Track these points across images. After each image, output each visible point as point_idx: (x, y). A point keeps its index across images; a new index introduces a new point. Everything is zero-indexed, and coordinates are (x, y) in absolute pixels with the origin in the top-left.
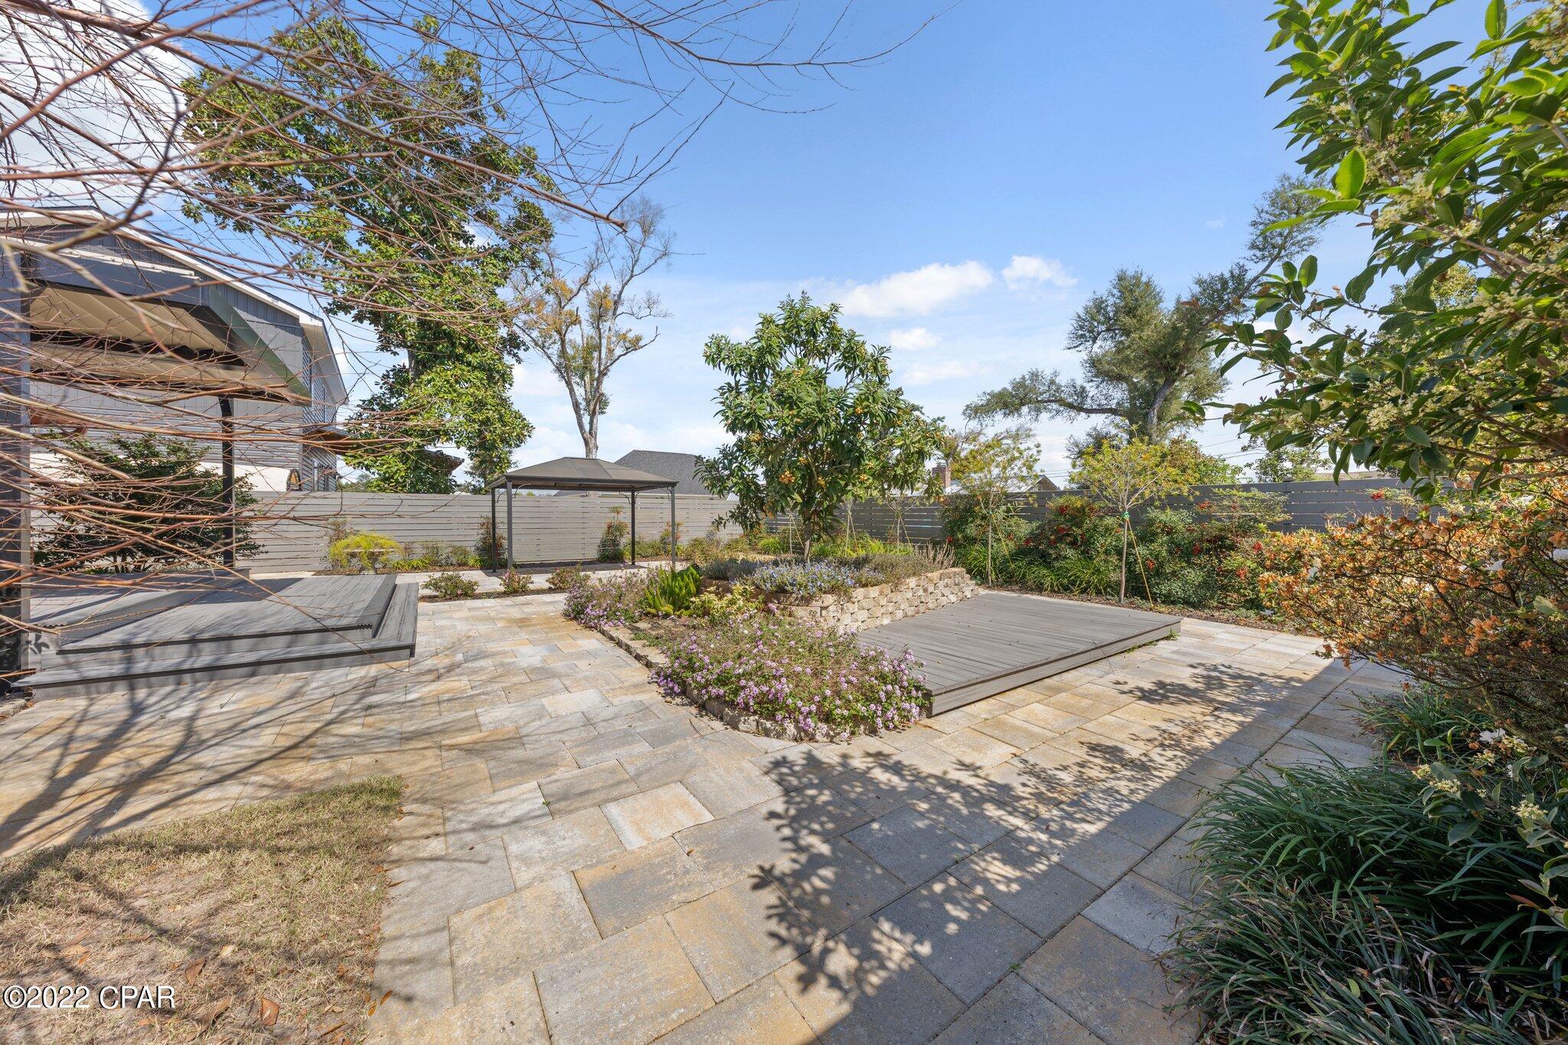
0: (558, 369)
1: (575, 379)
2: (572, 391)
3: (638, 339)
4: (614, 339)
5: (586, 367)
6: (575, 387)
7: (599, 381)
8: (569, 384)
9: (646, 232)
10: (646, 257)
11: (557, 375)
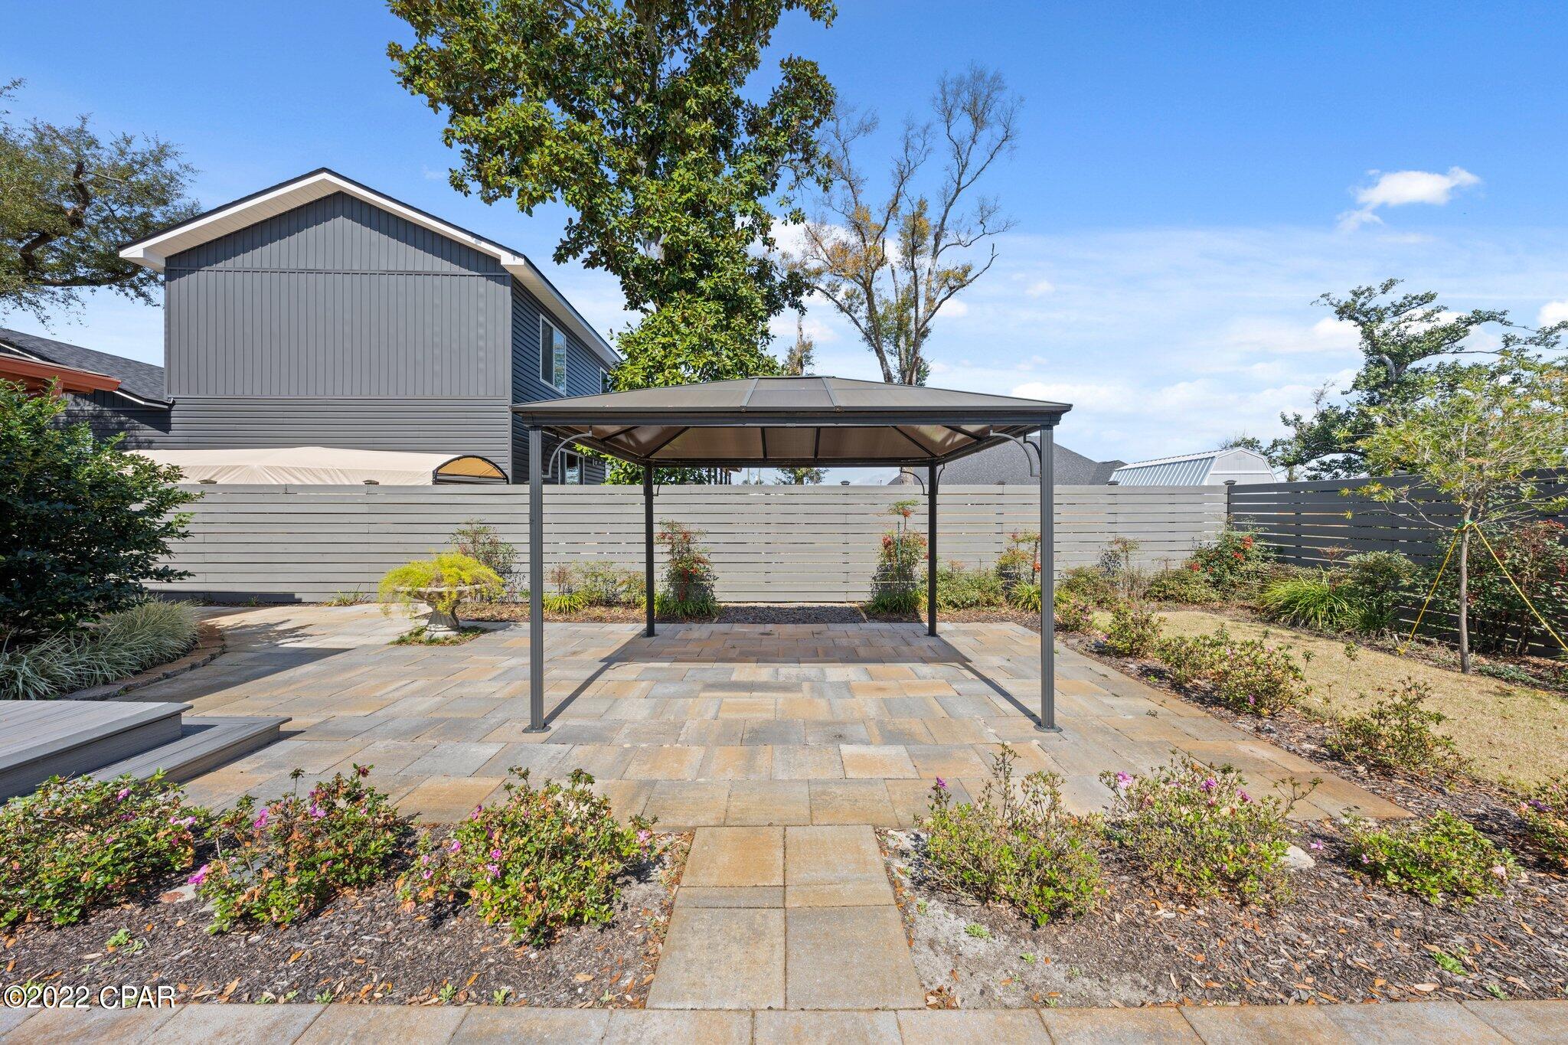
0: (867, 337)
1: (887, 347)
2: (883, 360)
3: (966, 271)
4: (934, 285)
5: (901, 327)
6: (888, 357)
7: (916, 345)
8: (879, 352)
9: (978, 121)
10: (977, 157)
11: (866, 344)
